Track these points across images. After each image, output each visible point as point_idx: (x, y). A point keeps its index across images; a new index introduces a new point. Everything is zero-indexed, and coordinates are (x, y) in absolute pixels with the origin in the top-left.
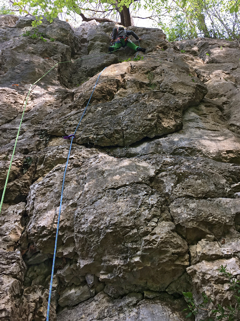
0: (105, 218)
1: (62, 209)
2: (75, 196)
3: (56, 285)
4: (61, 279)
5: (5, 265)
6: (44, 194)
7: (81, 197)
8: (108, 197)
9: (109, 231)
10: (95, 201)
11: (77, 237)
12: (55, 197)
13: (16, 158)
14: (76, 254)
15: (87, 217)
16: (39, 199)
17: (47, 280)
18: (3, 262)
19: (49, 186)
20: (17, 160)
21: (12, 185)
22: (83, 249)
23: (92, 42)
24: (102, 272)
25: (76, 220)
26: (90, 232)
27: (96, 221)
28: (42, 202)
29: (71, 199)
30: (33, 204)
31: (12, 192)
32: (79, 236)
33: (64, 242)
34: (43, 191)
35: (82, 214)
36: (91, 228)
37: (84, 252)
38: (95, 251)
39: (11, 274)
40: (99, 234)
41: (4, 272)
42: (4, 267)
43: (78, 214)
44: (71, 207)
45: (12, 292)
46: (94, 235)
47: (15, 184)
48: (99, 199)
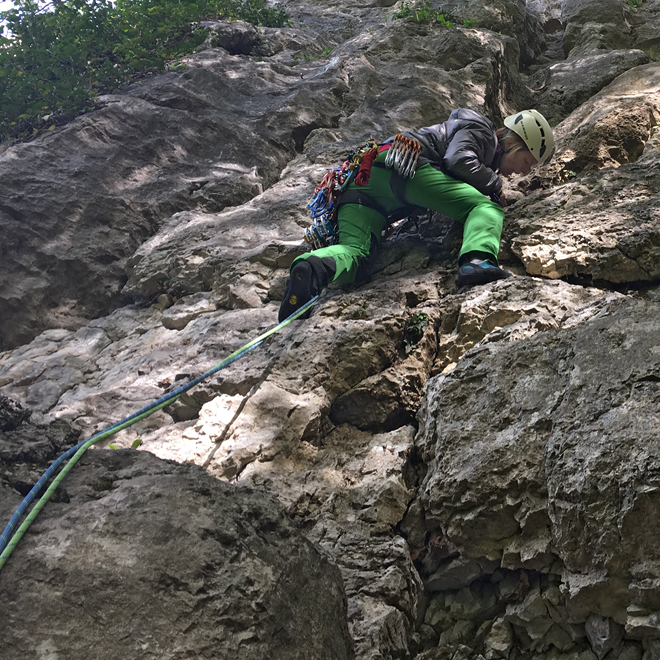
0: (634, 454)
1: (511, 437)
2: (545, 403)
3: (504, 647)
4: (518, 632)
5: (365, 569)
6: (462, 400)
7: (563, 404)
8: (638, 400)
9: (647, 489)
10: (601, 413)
11: (556, 510)
12: (492, 406)
13: (386, 313)
14: (556, 558)
15: (581, 454)
16: (450, 412)
17: (479, 632)
18: (361, 563)
19: (473, 380)
20: (389, 319)
21: (379, 383)
22: (576, 542)
23: (574, 24)
24: (631, 609)
25: (552, 465)
26: (591, 495)
27: (606, 465)
28: (458, 420)
29: (535, 410)
30: (435, 427)
31: (379, 400)
32: (562, 506)
33: (522, 525)
34: (459, 391)
35: (569, 446)
36: (594, 482)
37: (579, 553)
38: (607, 547)
39: (383, 595)
40: (618, 500)
41: (365, 588)
42: (363, 574)
43: (557, 447)
44: (537, 430)
45: (385, 640)
46: (604, 504)
47: (385, 379)
48: (614, 406)
